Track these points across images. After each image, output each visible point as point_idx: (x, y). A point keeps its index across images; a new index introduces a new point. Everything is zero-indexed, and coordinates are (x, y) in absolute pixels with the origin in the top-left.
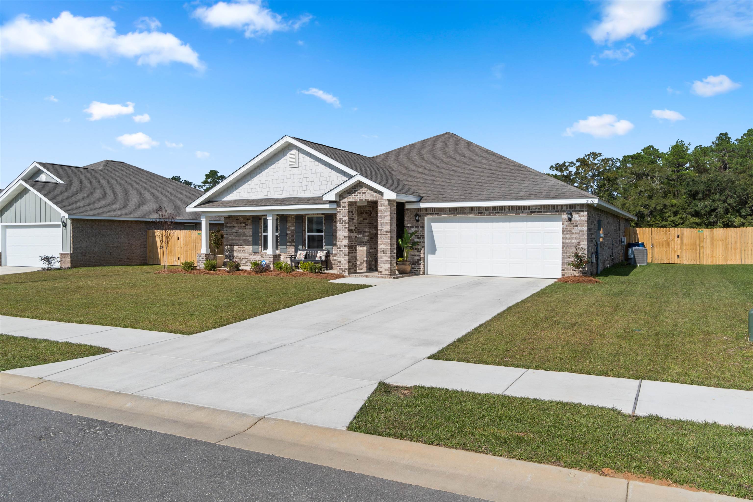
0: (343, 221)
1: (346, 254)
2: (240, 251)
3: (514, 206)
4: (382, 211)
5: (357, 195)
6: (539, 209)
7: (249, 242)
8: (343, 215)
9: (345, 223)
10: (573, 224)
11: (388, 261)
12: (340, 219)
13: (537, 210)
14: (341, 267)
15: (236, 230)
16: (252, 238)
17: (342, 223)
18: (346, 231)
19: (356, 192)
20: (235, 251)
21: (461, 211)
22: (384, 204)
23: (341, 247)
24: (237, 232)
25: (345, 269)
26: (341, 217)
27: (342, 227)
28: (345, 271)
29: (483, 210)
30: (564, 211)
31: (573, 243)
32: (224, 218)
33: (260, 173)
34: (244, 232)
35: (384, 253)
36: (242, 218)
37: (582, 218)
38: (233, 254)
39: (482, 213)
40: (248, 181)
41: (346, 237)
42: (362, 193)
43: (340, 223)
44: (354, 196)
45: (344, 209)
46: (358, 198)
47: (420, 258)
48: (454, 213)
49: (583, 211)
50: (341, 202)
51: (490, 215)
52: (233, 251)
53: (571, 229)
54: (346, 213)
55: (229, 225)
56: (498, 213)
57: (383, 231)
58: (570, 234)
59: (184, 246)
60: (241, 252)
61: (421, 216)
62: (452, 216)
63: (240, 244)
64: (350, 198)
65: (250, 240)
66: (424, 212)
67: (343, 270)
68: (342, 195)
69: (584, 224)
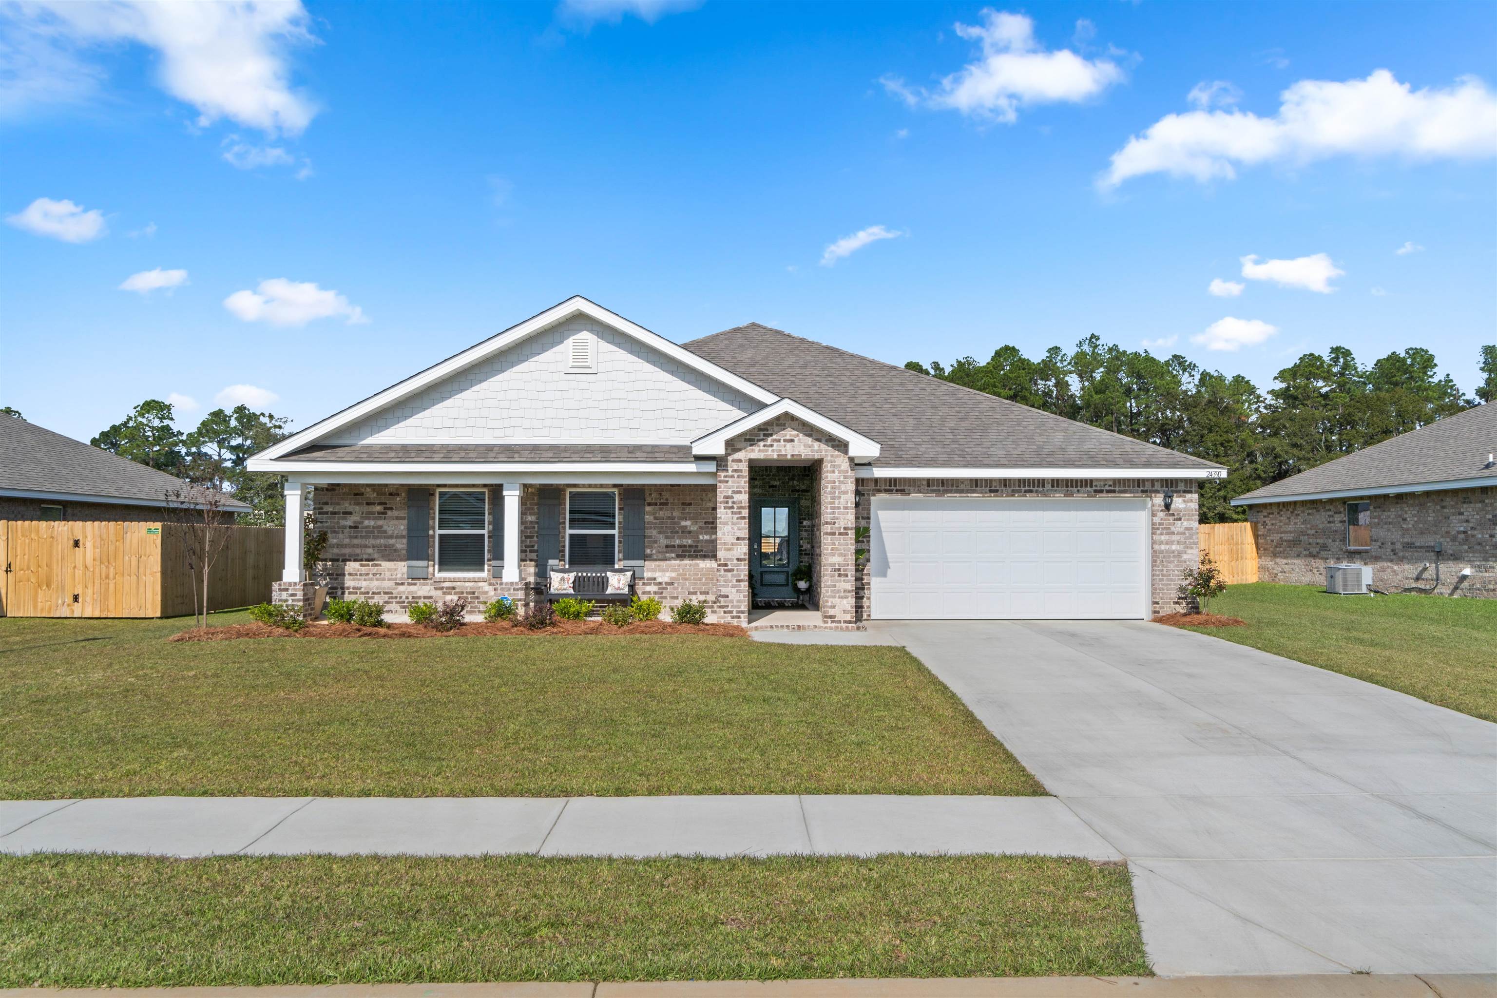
0: (734, 503)
1: (742, 577)
2: (367, 574)
3: (1063, 480)
4: (834, 482)
5: (772, 446)
6: (1110, 486)
7: (395, 551)
8: (735, 489)
9: (739, 508)
10: (1173, 515)
11: (849, 592)
12: (727, 497)
13: (1107, 488)
14: (729, 609)
15: (355, 522)
16: (405, 541)
17: (732, 507)
18: (743, 525)
19: (770, 439)
20: (350, 574)
21: (952, 485)
22: (840, 466)
23: (729, 563)
24: (356, 527)
25: (738, 612)
26: (730, 494)
27: (730, 515)
28: (739, 617)
29: (1000, 486)
30: (1157, 492)
31: (1173, 552)
32: (316, 489)
33: (480, 382)
34: (381, 527)
35: (840, 575)
36: (374, 490)
37: (1189, 504)
38: (343, 584)
39: (997, 491)
40: (443, 399)
41: (744, 539)
42: (785, 441)
43: (725, 508)
44: (764, 446)
45: (736, 475)
46: (773, 451)
47: (863, 584)
48: (939, 491)
49: (1190, 492)
50: (730, 458)
51: (1013, 496)
52: (344, 575)
53: (1170, 524)
54: (743, 484)
55: (331, 509)
56: (1031, 491)
57: (837, 525)
58: (1168, 534)
59: (98, 563)
60: (371, 576)
61: (863, 495)
62: (933, 497)
63: (365, 557)
64: (753, 451)
65: (399, 546)
66: (872, 486)
67: (735, 614)
68: (732, 445)
69: (1193, 515)
